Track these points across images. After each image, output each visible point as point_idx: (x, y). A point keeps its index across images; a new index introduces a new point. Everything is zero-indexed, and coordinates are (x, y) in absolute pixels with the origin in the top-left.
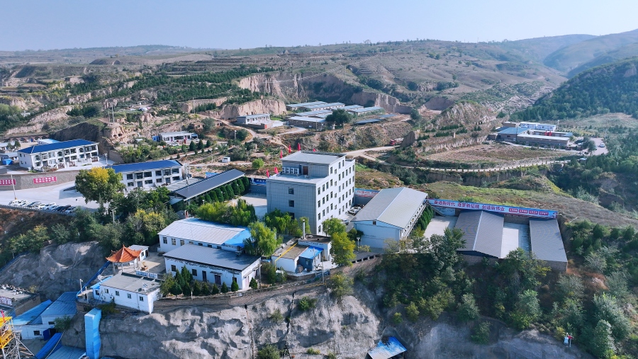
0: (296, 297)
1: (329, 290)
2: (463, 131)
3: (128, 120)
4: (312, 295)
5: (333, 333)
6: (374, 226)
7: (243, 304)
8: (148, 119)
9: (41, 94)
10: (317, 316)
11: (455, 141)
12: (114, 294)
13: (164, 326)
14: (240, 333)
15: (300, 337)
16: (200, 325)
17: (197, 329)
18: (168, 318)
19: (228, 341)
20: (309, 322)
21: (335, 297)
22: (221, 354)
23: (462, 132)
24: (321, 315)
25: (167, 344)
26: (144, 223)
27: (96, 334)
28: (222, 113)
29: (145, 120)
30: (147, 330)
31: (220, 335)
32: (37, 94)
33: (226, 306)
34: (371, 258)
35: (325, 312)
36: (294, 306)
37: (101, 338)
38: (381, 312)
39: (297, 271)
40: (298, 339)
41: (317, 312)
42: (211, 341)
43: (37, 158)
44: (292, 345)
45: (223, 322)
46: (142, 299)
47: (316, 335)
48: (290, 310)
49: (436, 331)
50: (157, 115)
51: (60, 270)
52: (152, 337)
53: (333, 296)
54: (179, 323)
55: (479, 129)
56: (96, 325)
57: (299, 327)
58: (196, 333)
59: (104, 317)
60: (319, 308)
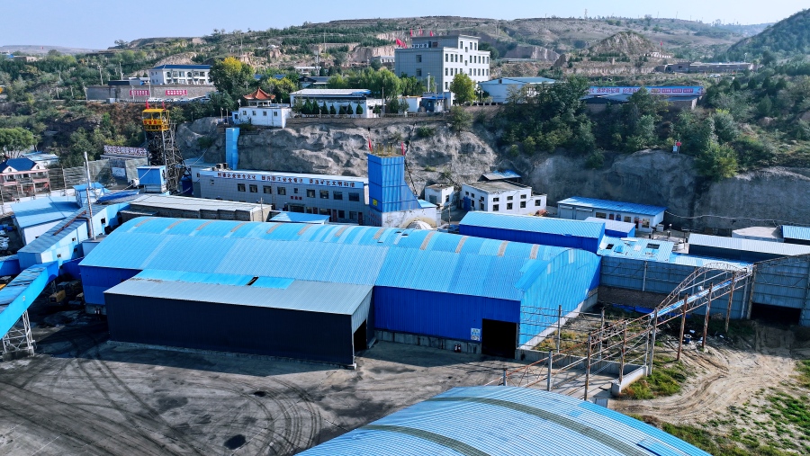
0: (416, 127)
1: (449, 125)
2: (625, 59)
4: (433, 126)
5: (450, 156)
6: (500, 86)
7: (367, 126)
8: (277, 55)
10: (436, 141)
11: (613, 67)
12: (251, 114)
13: (295, 137)
14: (362, 148)
15: (418, 157)
16: (327, 138)
17: (324, 141)
18: (298, 131)
19: (351, 153)
20: (428, 146)
21: (455, 130)
22: (345, 162)
23: (623, 60)
24: (439, 141)
25: (297, 152)
27: (235, 147)
28: (355, 56)
29: (274, 56)
30: (279, 142)
31: (345, 148)
33: (351, 125)
34: (494, 104)
35: (443, 139)
36: (413, 134)
38: (499, 149)
39: (419, 110)
41: (435, 138)
42: (337, 151)
43: (169, 75)
44: (410, 163)
45: (348, 137)
46: (276, 114)
47: (433, 156)
48: (410, 136)
49: (551, 162)
50: (286, 53)
52: (284, 147)
53: (452, 129)
54: (309, 135)
55: (645, 60)
56: (235, 139)
57: (418, 149)
58: (322, 144)
59: (242, 134)
60: (438, 135)
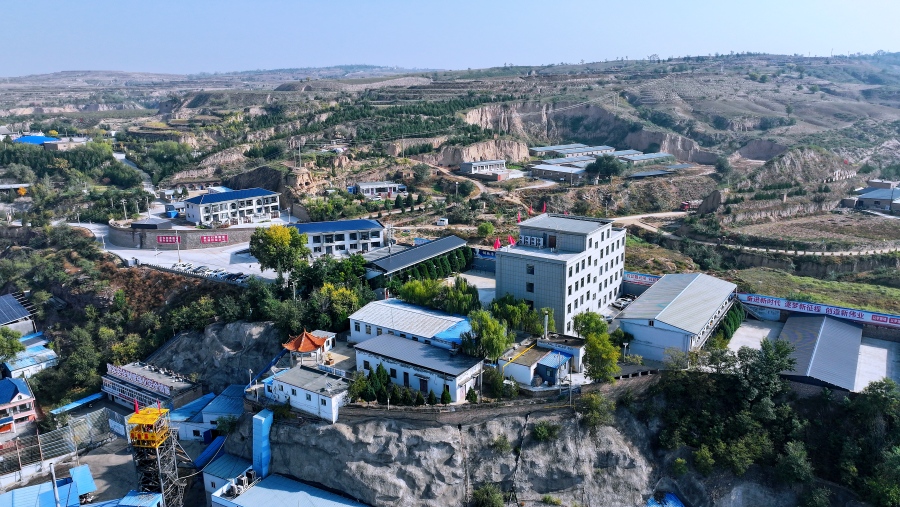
0: (530, 420)
1: (579, 415)
2: (800, 193)
3: (318, 164)
4: (554, 419)
5: (581, 477)
6: (650, 329)
7: (456, 422)
8: (344, 163)
9: (215, 128)
10: (560, 451)
11: (785, 206)
12: (290, 393)
13: (350, 441)
14: (450, 462)
15: (533, 478)
16: (398, 446)
17: (393, 450)
18: (355, 431)
19: (433, 471)
20: (548, 457)
21: (588, 426)
22: (423, 488)
23: (797, 194)
24: (565, 449)
25: (353, 466)
26: (331, 302)
27: (265, 443)
28: (441, 158)
29: (340, 165)
30: (328, 445)
31: (423, 462)
32: (209, 128)
33: (433, 423)
34: (644, 373)
35: (571, 446)
36: (526, 433)
37: (272, 449)
38: (655, 455)
39: (534, 384)
40: (531, 479)
41: (559, 445)
42: (411, 469)
43: (207, 210)
44: (522, 488)
45: (427, 445)
46: (324, 402)
47: (556, 477)
48: (521, 438)
49: (740, 493)
50: (355, 159)
51: (226, 356)
52: (335, 454)
53: (583, 424)
54: (371, 440)
55: (827, 190)
56: (266, 431)
57: (533, 464)
58: (391, 456)
59: (277, 422)
60: (563, 439)
